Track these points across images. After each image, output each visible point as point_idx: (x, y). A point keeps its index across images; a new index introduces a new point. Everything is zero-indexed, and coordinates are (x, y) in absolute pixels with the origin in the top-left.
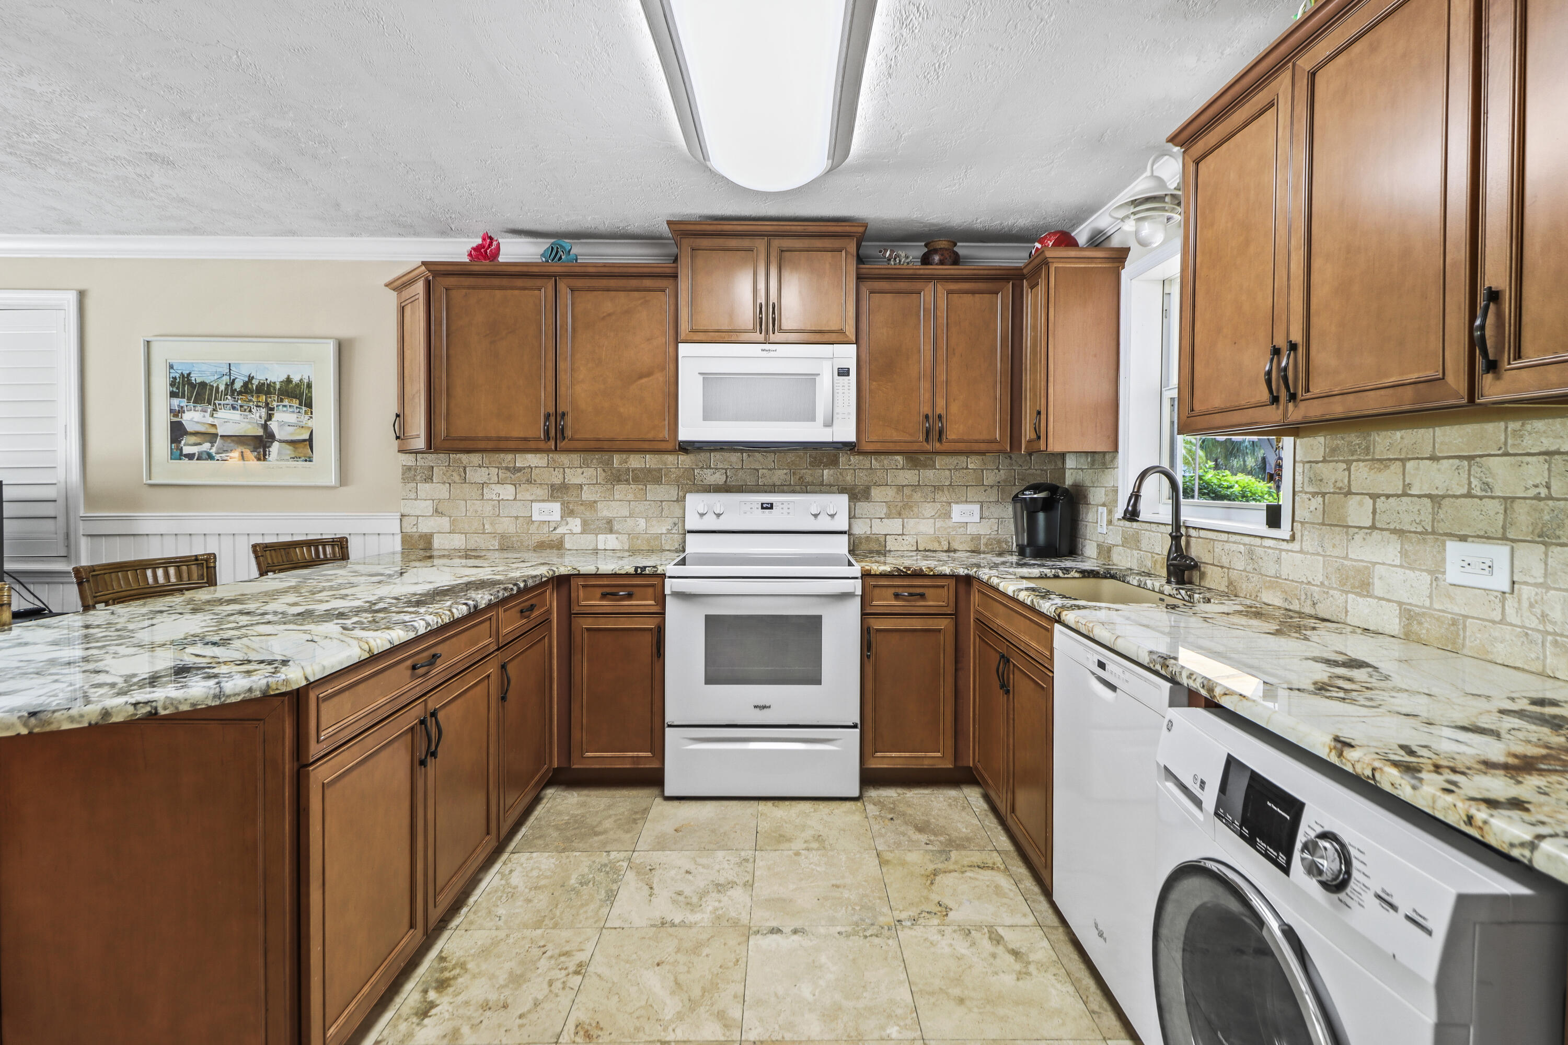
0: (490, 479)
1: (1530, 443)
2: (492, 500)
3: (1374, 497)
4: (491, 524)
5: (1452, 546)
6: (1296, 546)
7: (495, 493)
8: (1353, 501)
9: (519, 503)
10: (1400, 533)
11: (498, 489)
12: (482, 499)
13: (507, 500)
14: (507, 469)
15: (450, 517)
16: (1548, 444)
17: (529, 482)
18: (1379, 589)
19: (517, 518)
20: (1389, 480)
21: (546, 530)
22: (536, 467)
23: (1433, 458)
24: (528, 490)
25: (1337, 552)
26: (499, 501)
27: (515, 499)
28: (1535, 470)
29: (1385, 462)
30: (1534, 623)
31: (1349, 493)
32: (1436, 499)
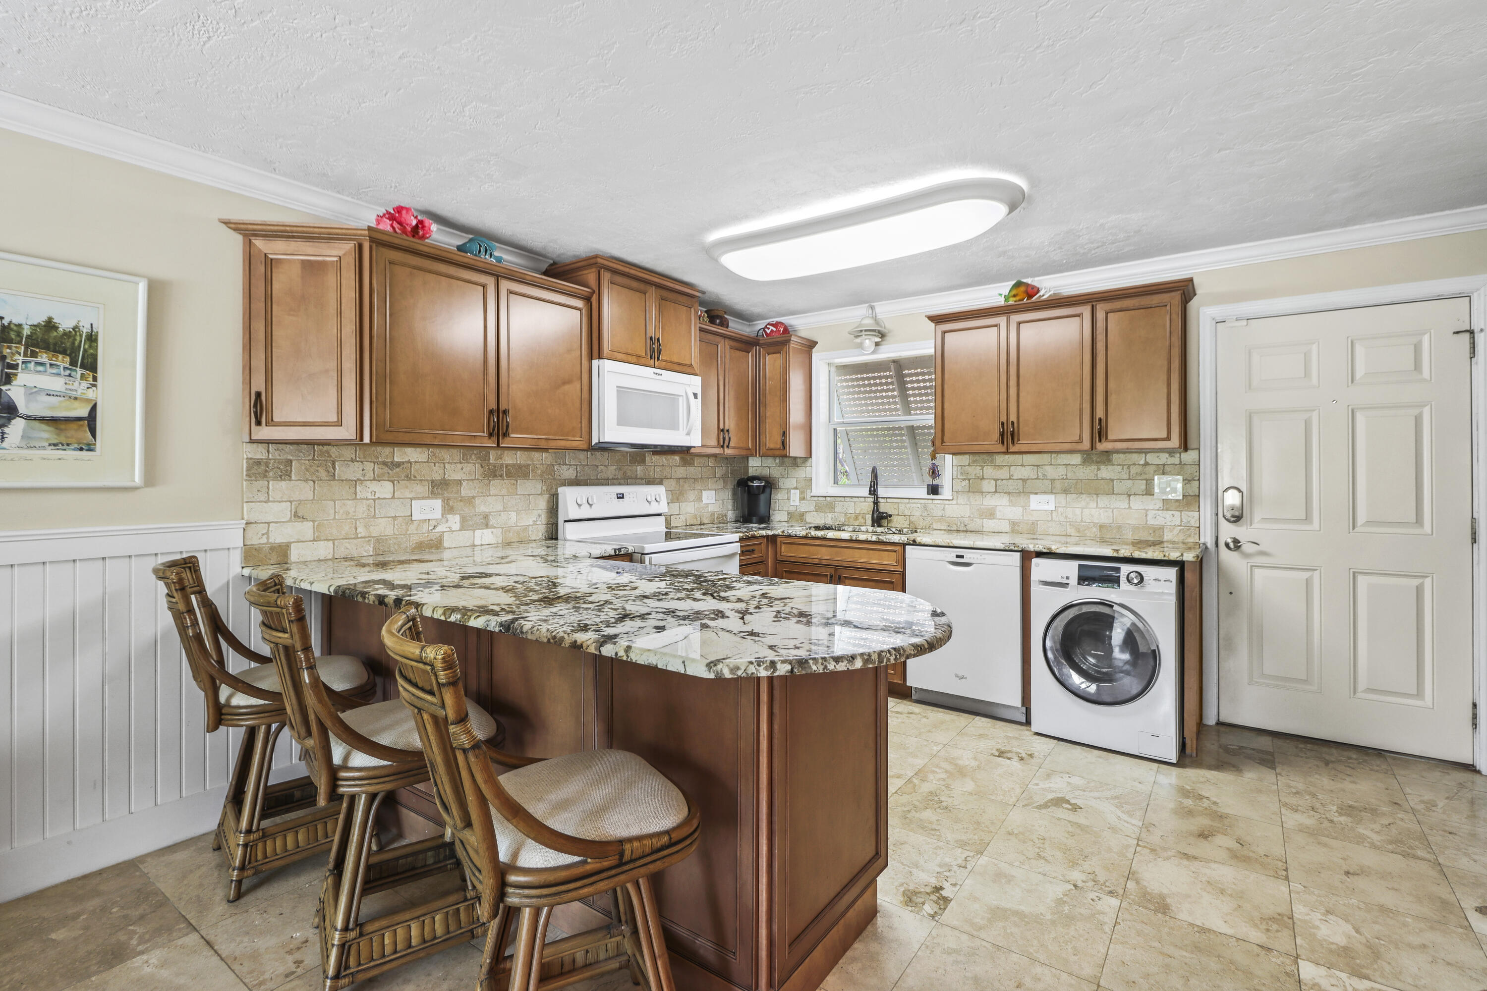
0: (364, 475)
1: (1059, 461)
2: (367, 499)
3: (996, 480)
4: (365, 526)
5: (1032, 497)
6: (954, 502)
7: (370, 491)
8: (985, 482)
9: (397, 502)
10: (1009, 493)
11: (374, 486)
12: (355, 499)
13: (385, 498)
14: (385, 464)
15: (313, 521)
16: (1065, 462)
17: (408, 478)
18: (998, 515)
19: (395, 518)
20: (1003, 473)
21: (425, 528)
22: (416, 462)
23: (1022, 465)
24: (407, 487)
25: (977, 503)
26: (374, 500)
27: (393, 497)
28: (1062, 471)
29: (1000, 467)
30: (1062, 519)
31: (983, 479)
32: (1024, 481)
